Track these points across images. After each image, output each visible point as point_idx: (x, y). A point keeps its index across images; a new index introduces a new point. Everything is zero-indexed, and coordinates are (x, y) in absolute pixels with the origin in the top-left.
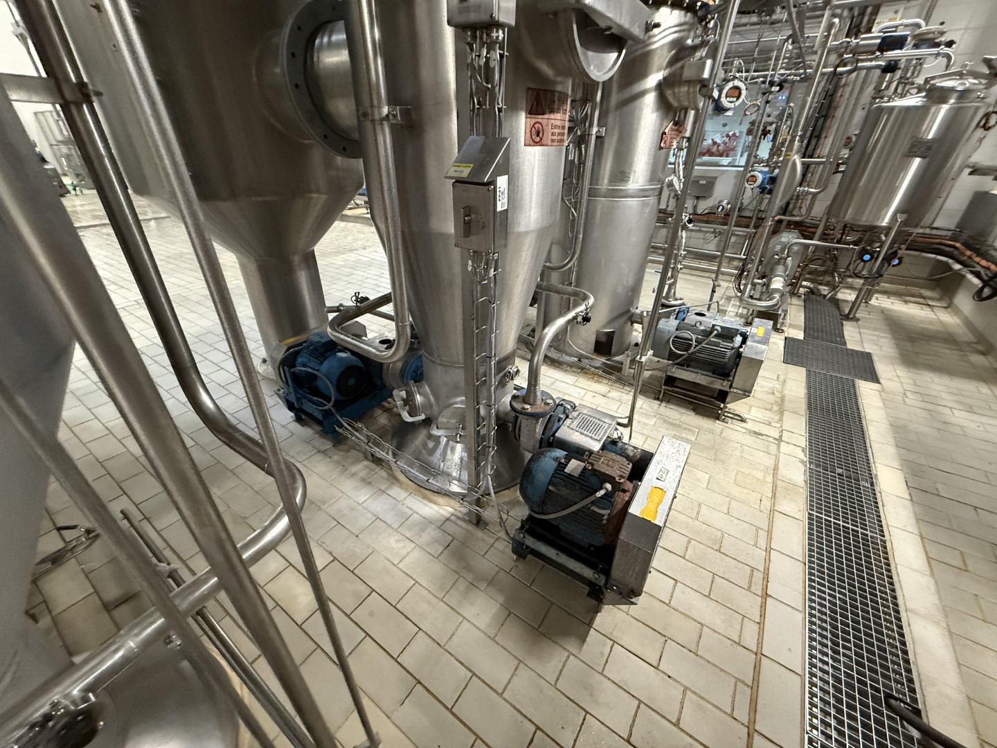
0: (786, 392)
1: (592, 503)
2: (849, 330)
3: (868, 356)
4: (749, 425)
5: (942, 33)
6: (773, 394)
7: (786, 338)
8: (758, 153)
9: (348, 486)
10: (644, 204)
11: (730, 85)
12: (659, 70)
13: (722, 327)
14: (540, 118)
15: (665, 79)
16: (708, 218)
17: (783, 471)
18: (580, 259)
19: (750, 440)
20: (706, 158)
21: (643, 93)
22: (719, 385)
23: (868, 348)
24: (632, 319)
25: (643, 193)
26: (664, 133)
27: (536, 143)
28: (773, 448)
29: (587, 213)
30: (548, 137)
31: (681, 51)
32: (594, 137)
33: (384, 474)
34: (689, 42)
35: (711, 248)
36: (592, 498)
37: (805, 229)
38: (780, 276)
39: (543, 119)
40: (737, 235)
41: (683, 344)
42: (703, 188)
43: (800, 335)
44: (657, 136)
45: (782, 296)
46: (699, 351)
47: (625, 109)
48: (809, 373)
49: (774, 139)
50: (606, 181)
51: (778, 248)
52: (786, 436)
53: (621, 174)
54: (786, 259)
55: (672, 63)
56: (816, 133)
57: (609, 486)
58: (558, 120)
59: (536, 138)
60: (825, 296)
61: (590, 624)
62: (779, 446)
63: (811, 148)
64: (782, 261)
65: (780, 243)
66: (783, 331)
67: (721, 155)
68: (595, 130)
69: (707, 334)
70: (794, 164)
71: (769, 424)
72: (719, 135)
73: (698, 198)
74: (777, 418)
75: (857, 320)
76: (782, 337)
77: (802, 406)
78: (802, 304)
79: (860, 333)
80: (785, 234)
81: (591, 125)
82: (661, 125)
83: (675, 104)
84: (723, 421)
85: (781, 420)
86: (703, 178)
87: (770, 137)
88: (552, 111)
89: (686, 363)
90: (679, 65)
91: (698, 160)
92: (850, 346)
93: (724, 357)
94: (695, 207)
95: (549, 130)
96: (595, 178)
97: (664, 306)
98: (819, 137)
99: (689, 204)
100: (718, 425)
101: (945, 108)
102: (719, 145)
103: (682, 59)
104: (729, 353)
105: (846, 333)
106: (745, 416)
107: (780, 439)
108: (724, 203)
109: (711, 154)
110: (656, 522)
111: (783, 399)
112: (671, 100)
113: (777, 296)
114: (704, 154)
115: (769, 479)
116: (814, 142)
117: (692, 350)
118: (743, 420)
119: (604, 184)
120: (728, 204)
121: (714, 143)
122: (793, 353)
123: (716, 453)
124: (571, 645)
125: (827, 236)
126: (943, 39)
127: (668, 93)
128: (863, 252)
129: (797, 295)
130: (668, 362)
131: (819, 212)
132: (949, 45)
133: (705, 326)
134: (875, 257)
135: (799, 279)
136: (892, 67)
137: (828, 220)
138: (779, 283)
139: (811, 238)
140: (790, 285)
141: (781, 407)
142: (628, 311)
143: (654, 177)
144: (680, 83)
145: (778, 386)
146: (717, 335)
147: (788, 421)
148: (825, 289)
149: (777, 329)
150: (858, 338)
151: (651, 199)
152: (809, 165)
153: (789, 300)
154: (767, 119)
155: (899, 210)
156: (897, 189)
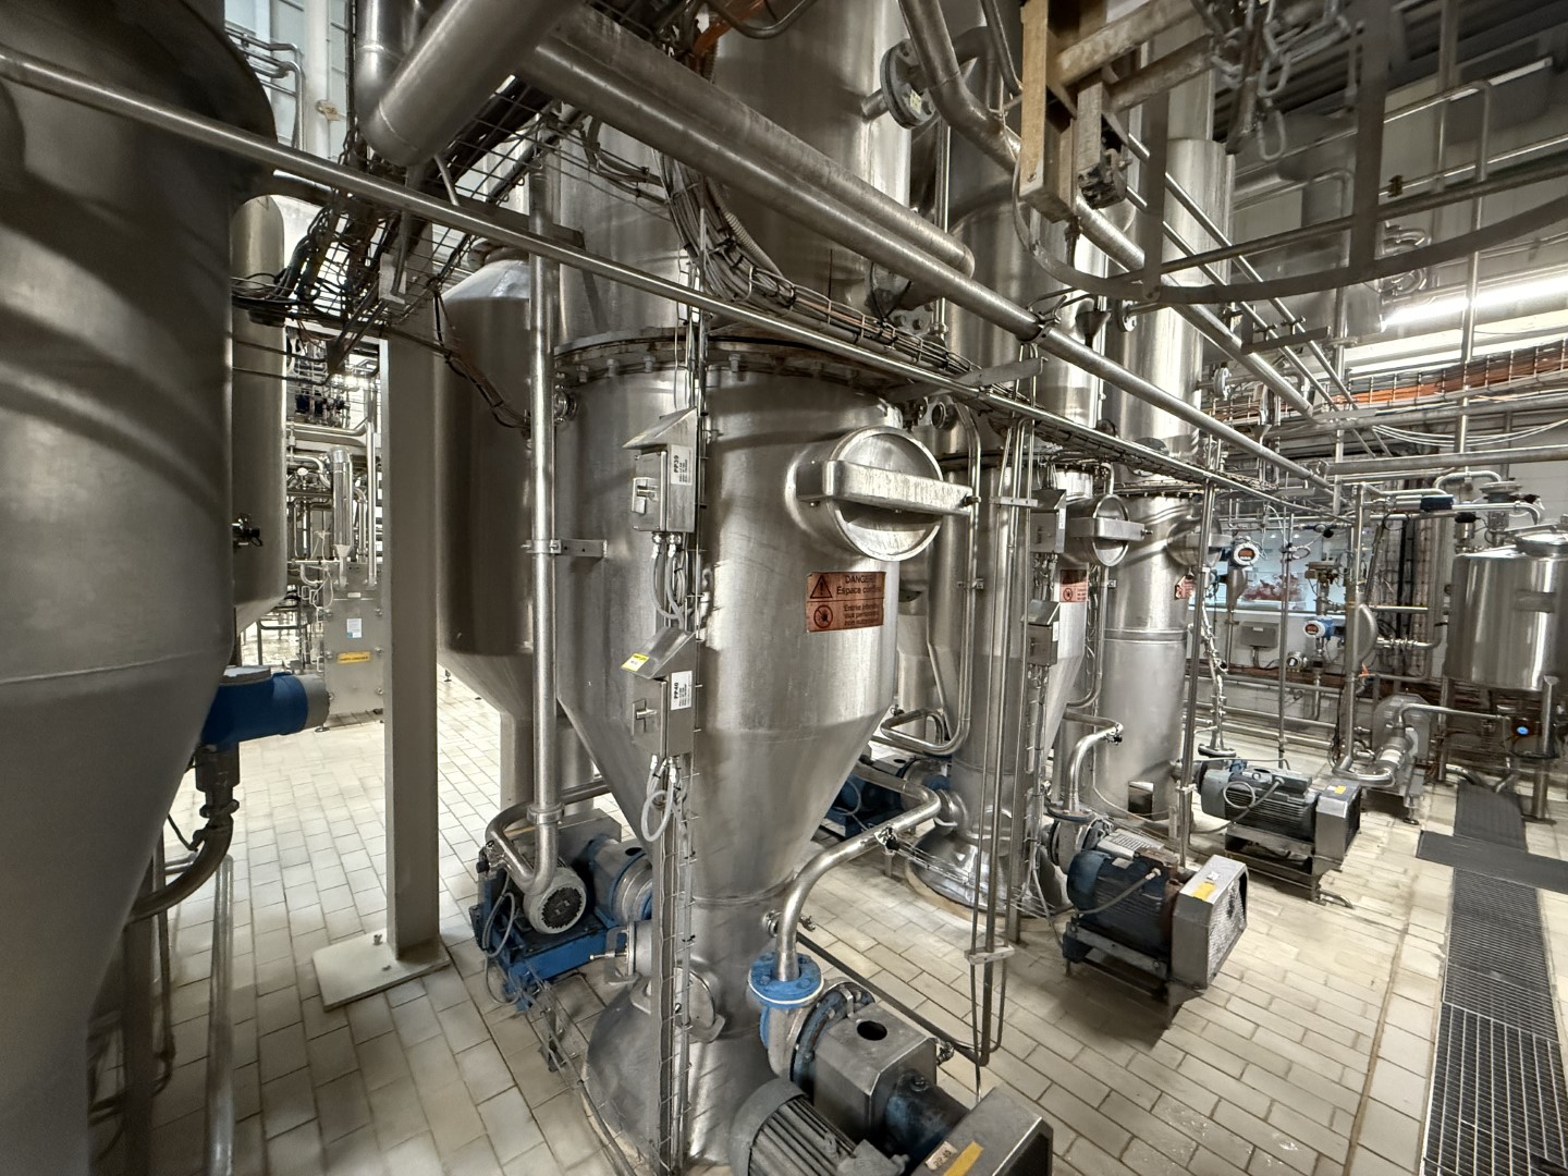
0: (1418, 888)
1: (1143, 887)
2: (1536, 836)
4: (1357, 912)
6: (1397, 887)
7: (1422, 832)
8: (1329, 598)
9: (874, 894)
10: (1167, 648)
11: (1241, 547)
12: (1162, 538)
13: (1284, 779)
14: (1069, 586)
15: (1169, 545)
16: (1278, 673)
18: (1101, 698)
19: (1361, 926)
20: (1256, 602)
21: (1150, 555)
22: (1299, 852)
23: (1565, 857)
24: (1174, 775)
25: (1162, 637)
26: (1177, 586)
27: (1070, 601)
28: (1395, 938)
29: (1105, 652)
30: (1075, 597)
32: (1105, 590)
33: (905, 889)
34: (1189, 517)
35: (1293, 713)
36: (1142, 882)
37: (1428, 692)
38: (1396, 749)
39: (1072, 586)
40: (1330, 699)
41: (1239, 796)
42: (1262, 637)
43: (1447, 831)
44: (1170, 589)
45: (1396, 770)
46: (1261, 806)
47: (1133, 567)
48: (1458, 872)
49: (1344, 585)
50: (1122, 625)
51: (1390, 714)
52: (1412, 929)
53: (1137, 617)
54: (1404, 729)
55: (1174, 533)
56: (1407, 579)
57: (1158, 871)
58: (1082, 587)
59: (1068, 597)
60: (1493, 789)
61: (1159, 1036)
62: (1402, 937)
63: (1406, 593)
64: (1397, 732)
65: (1390, 709)
66: (1417, 823)
67: (1279, 599)
68: (1106, 584)
69: (1266, 786)
70: (1361, 612)
71: (1389, 915)
72: (1269, 576)
73: (1256, 648)
74: (1401, 910)
75: (1552, 822)
76: (1417, 830)
77: (1444, 906)
78: (1454, 795)
79: (1555, 839)
80: (1396, 698)
81: (1102, 579)
82: (1173, 579)
83: (1185, 563)
84: (1317, 902)
85: (1407, 913)
86: (1259, 624)
87: (1338, 580)
88: (1077, 581)
89: (1251, 820)
90: (1181, 535)
91: (1246, 604)
92: (1532, 851)
93: (1296, 815)
94: (1252, 658)
95: (1076, 593)
96: (1110, 621)
98: (1412, 583)
99: (1242, 654)
100: (1310, 906)
101: (1549, 561)
102: (1272, 588)
103: (1183, 530)
104: (1302, 811)
105: (1529, 837)
106: (1353, 903)
107: (1404, 932)
108: (1297, 655)
109: (1265, 597)
110: (1208, 900)
111: (1412, 895)
112: (1179, 560)
113: (1388, 772)
114: (1254, 597)
115: (1388, 966)
116: (1407, 588)
117: (1253, 804)
118: (1348, 906)
119: (1120, 626)
120: (1303, 656)
121: (1266, 585)
122: (1434, 849)
123: (1311, 932)
124: (1141, 1048)
125: (1457, 701)
126: (1520, 493)
127: (1175, 555)
128: (1516, 723)
129: (1444, 783)
130: (1226, 822)
131: (1437, 671)
132: (1531, 499)
133: (1266, 778)
134: (1535, 730)
135: (1437, 759)
136: (1467, 517)
137: (1452, 684)
138: (1392, 756)
139: (1437, 704)
140: (1427, 767)
141: (1409, 901)
142: (1166, 763)
143: (1172, 623)
144: (1185, 548)
145: (1405, 880)
146: (1280, 788)
147: (1417, 916)
148: (1492, 780)
149: (1407, 820)
150: (1551, 842)
151: (1177, 645)
152: (1410, 615)
153: (1429, 788)
154: (1327, 562)
155: (1547, 671)
156: (1531, 647)
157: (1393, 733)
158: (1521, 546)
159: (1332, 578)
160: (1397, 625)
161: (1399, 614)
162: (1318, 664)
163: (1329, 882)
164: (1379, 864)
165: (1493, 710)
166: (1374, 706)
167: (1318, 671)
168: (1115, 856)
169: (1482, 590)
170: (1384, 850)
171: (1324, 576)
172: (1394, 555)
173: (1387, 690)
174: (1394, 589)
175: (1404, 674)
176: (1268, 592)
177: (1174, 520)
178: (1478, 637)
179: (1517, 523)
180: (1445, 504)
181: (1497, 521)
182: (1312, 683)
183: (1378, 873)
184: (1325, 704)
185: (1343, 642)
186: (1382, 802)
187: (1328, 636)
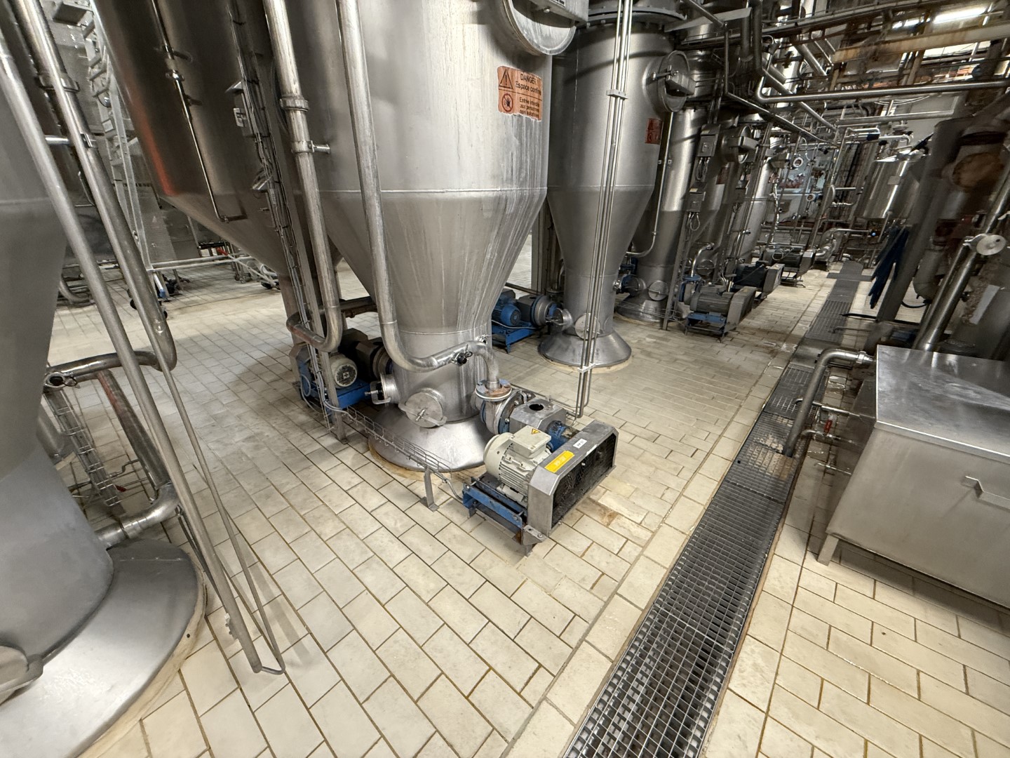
0: (825, 283)
5: (906, 128)
8: (816, 185)
10: (761, 204)
12: (769, 157)
16: (786, 224)
17: (819, 295)
19: (807, 290)
21: (763, 165)
26: (770, 177)
28: (816, 291)
31: (778, 149)
41: (778, 256)
42: (785, 206)
43: (839, 271)
44: (767, 178)
45: (827, 251)
49: (826, 178)
51: (829, 234)
52: (822, 290)
55: (774, 154)
56: (851, 174)
60: (857, 261)
63: (849, 181)
64: (830, 240)
65: (830, 232)
67: (794, 187)
70: (831, 190)
74: (819, 287)
76: (828, 273)
77: (832, 286)
78: (843, 264)
80: (832, 229)
82: (769, 174)
83: (775, 168)
85: (821, 287)
87: (823, 177)
90: (777, 155)
98: (853, 176)
101: (906, 162)
103: (778, 153)
105: (864, 272)
109: (788, 187)
111: (823, 284)
112: (774, 166)
113: (824, 252)
115: (813, 296)
116: (850, 178)
118: (804, 287)
122: (832, 277)
123: (793, 292)
125: (855, 226)
126: (907, 131)
128: (873, 232)
129: (841, 261)
131: (851, 216)
132: (909, 133)
134: (878, 234)
135: (841, 251)
136: (884, 143)
137: (855, 219)
138: (827, 248)
139: (847, 228)
140: (837, 254)
145: (821, 282)
147: (824, 288)
149: (825, 270)
151: (765, 203)
152: (848, 191)
153: (835, 263)
154: (821, 167)
155: (890, 210)
156: (888, 200)
157: (828, 242)
158: (898, 156)
159: (821, 175)
160: (842, 196)
161: (844, 191)
162: (805, 218)
165: (867, 228)
166: (823, 232)
167: (804, 220)
169: (878, 175)
170: (816, 277)
171: (818, 174)
172: (849, 161)
173: (830, 225)
174: (844, 180)
175: (838, 219)
176: (791, 183)
178: (871, 198)
179: (901, 145)
180: (877, 136)
181: (894, 144)
183: (814, 281)
184: (803, 236)
185: (819, 205)
186: (820, 265)
187: (815, 201)
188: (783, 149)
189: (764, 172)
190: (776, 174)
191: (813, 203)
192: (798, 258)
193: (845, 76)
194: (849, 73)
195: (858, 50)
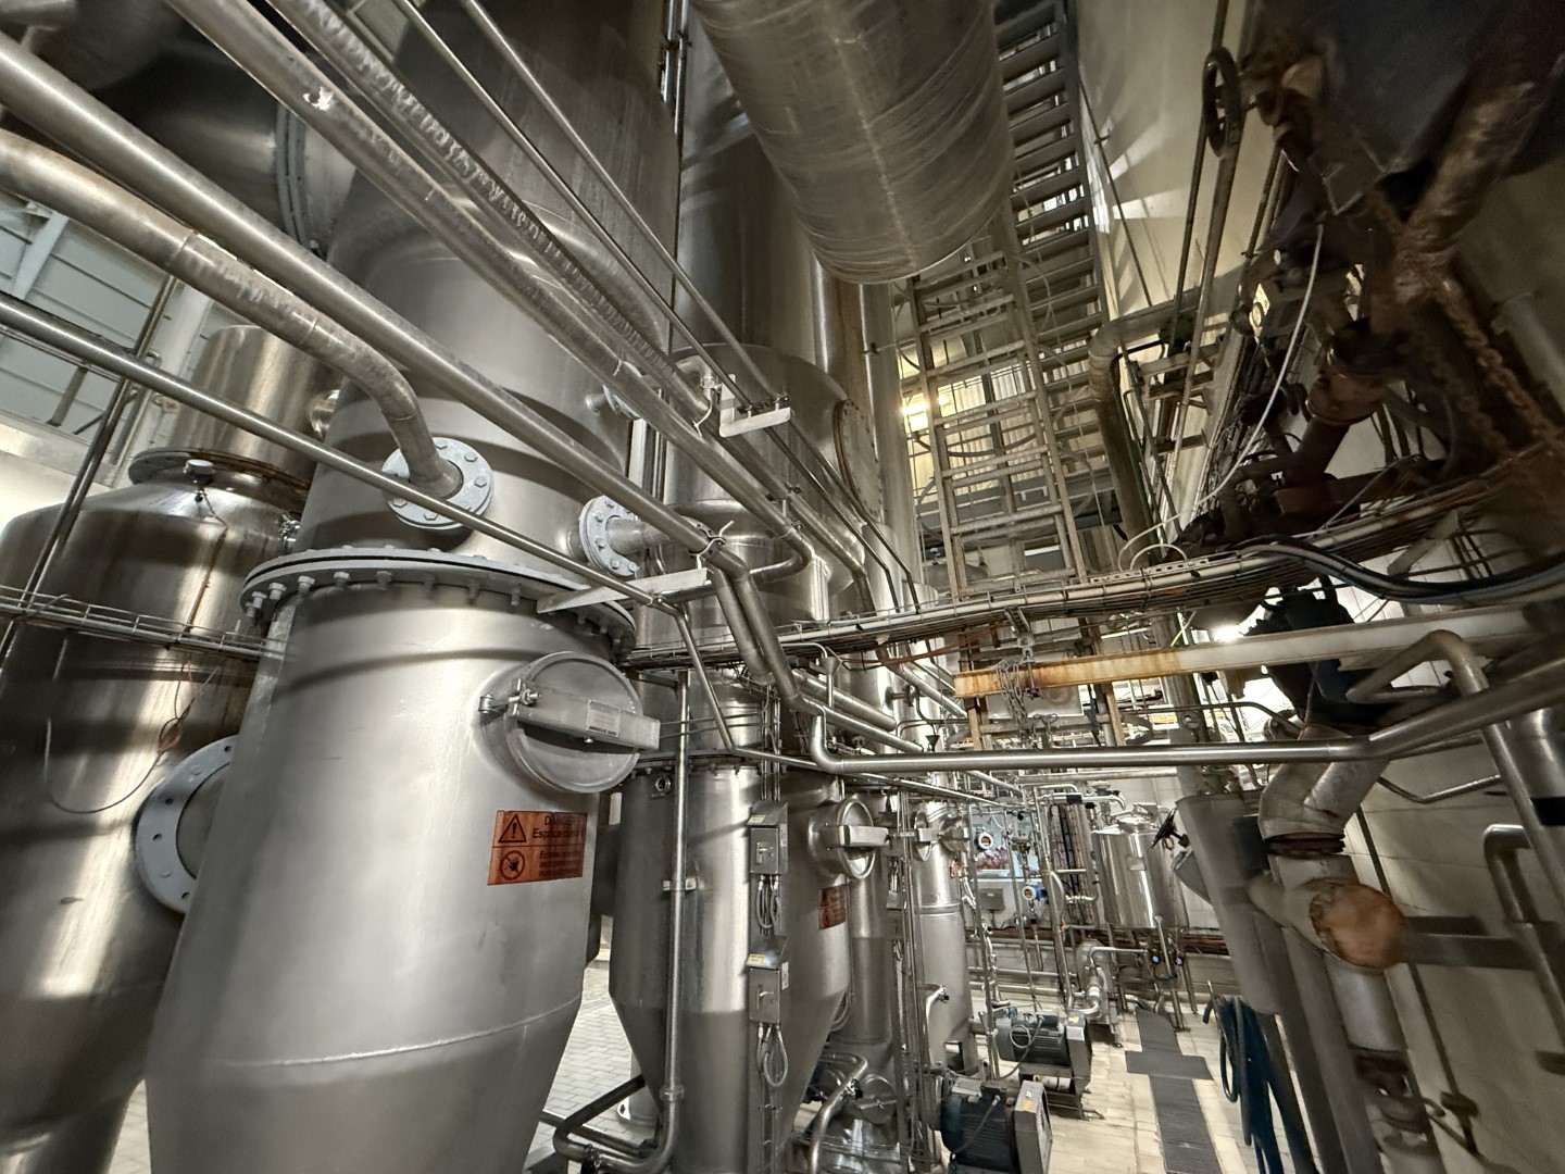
0: (1134, 1095)
1: (992, 1109)
2: (1183, 1041)
3: (1202, 1060)
4: (1107, 1121)
6: (1123, 1097)
7: (1126, 1052)
8: (1029, 866)
10: (952, 918)
11: (982, 835)
13: (1043, 1017)
15: (942, 837)
16: (1009, 932)
17: (1142, 1148)
19: (1111, 1131)
20: (985, 871)
23: (1201, 1053)
24: (973, 1031)
25: (948, 910)
26: (951, 869)
28: (1131, 1134)
31: (948, 822)
34: (949, 816)
35: (1026, 967)
37: (1100, 937)
38: (1095, 986)
40: (1047, 951)
41: (1020, 1037)
42: (994, 902)
43: (1138, 1048)
44: (947, 870)
45: (1100, 1003)
46: (1035, 1043)
48: (1151, 1078)
49: (1037, 854)
50: (921, 903)
51: (1085, 958)
52: (1139, 1125)
53: (930, 897)
54: (1096, 969)
55: (943, 828)
56: (1069, 847)
57: (998, 1097)
60: (1154, 1010)
62: (1136, 1134)
63: (1071, 859)
64: (1092, 972)
65: (1084, 954)
66: (1121, 1046)
67: (998, 867)
69: (1035, 1025)
70: (1052, 876)
71: (1124, 1118)
73: (992, 911)
74: (1129, 1113)
75: (1188, 1030)
76: (1122, 1051)
77: (1151, 1104)
78: (1135, 1019)
79: (1191, 1041)
80: (1085, 944)
82: (947, 863)
83: (952, 850)
84: (1084, 1119)
85: (1134, 1115)
86: (991, 890)
87: (1032, 851)
89: (1031, 1057)
91: (978, 873)
92: (1184, 1053)
93: (1057, 1046)
94: (993, 921)
97: (995, 1007)
98: (1073, 851)
99: (986, 917)
100: (1080, 1123)
101: (1136, 836)
105: (1180, 1042)
106: (1103, 1115)
107: (1135, 1128)
108: (1020, 915)
109: (989, 867)
110: (1033, 1111)
111: (1132, 1100)
112: (949, 848)
113: (1096, 1005)
115: (1133, 1155)
116: (1071, 856)
117: (1030, 1042)
118: (1102, 1118)
119: (920, 905)
120: (1024, 917)
122: (1135, 1064)
123: (1087, 1142)
125: (1120, 942)
126: (1111, 789)
127: (946, 844)
128: (1151, 954)
129: (1128, 1010)
130: (1015, 1064)
131: (1102, 920)
132: (1117, 793)
133: (1033, 1020)
134: (1162, 959)
135: (1119, 991)
136: (1091, 806)
137: (1112, 927)
138: (1094, 992)
139: (1108, 945)
140: (1116, 1000)
141: (1132, 1106)
142: (966, 1020)
143: (953, 898)
144: (952, 839)
145: (1125, 1091)
146: (1044, 1025)
147: (1140, 1115)
148: (1152, 1003)
149: (1115, 1045)
150: (1191, 1045)
151: (957, 914)
152: (1077, 874)
153: (1120, 1017)
154: (1023, 837)
155: (1156, 914)
156: (1143, 896)
157: (1091, 975)
158: (1122, 825)
159: (1028, 849)
160: (1072, 884)
161: (1071, 875)
162: (1033, 921)
163: (1087, 1101)
164: (1111, 1082)
165: (1138, 947)
166: (1074, 953)
167: (1034, 927)
168: (968, 1096)
169: (1108, 854)
170: (1109, 1071)
171: (1023, 849)
172: (1058, 830)
173: (1079, 938)
174: (1064, 856)
175: (1085, 924)
176: (990, 862)
177: (941, 819)
179: (1115, 810)
180: (1077, 799)
181: (1106, 807)
182: (1033, 938)
183: (1111, 1089)
184: (1045, 956)
185: (1047, 902)
186: (1099, 1031)
187: (1038, 898)
188: (955, 820)
189: (938, 861)
190: (958, 861)
191: (1036, 902)
192: (1060, 1041)
193: (992, 721)
194: (997, 716)
195: (995, 677)
